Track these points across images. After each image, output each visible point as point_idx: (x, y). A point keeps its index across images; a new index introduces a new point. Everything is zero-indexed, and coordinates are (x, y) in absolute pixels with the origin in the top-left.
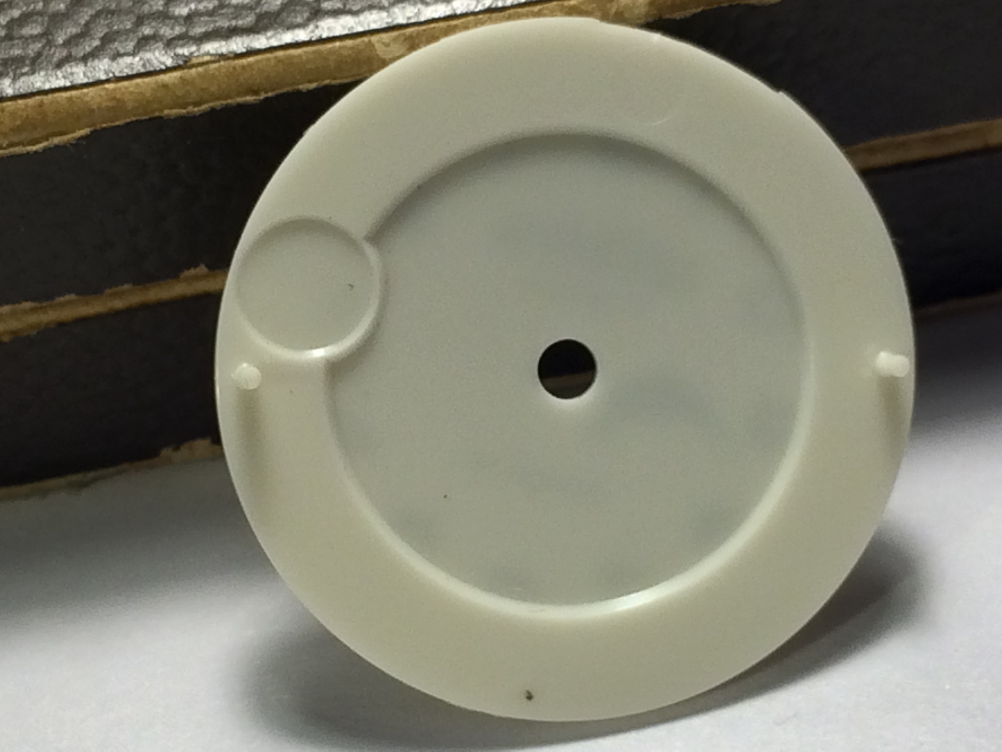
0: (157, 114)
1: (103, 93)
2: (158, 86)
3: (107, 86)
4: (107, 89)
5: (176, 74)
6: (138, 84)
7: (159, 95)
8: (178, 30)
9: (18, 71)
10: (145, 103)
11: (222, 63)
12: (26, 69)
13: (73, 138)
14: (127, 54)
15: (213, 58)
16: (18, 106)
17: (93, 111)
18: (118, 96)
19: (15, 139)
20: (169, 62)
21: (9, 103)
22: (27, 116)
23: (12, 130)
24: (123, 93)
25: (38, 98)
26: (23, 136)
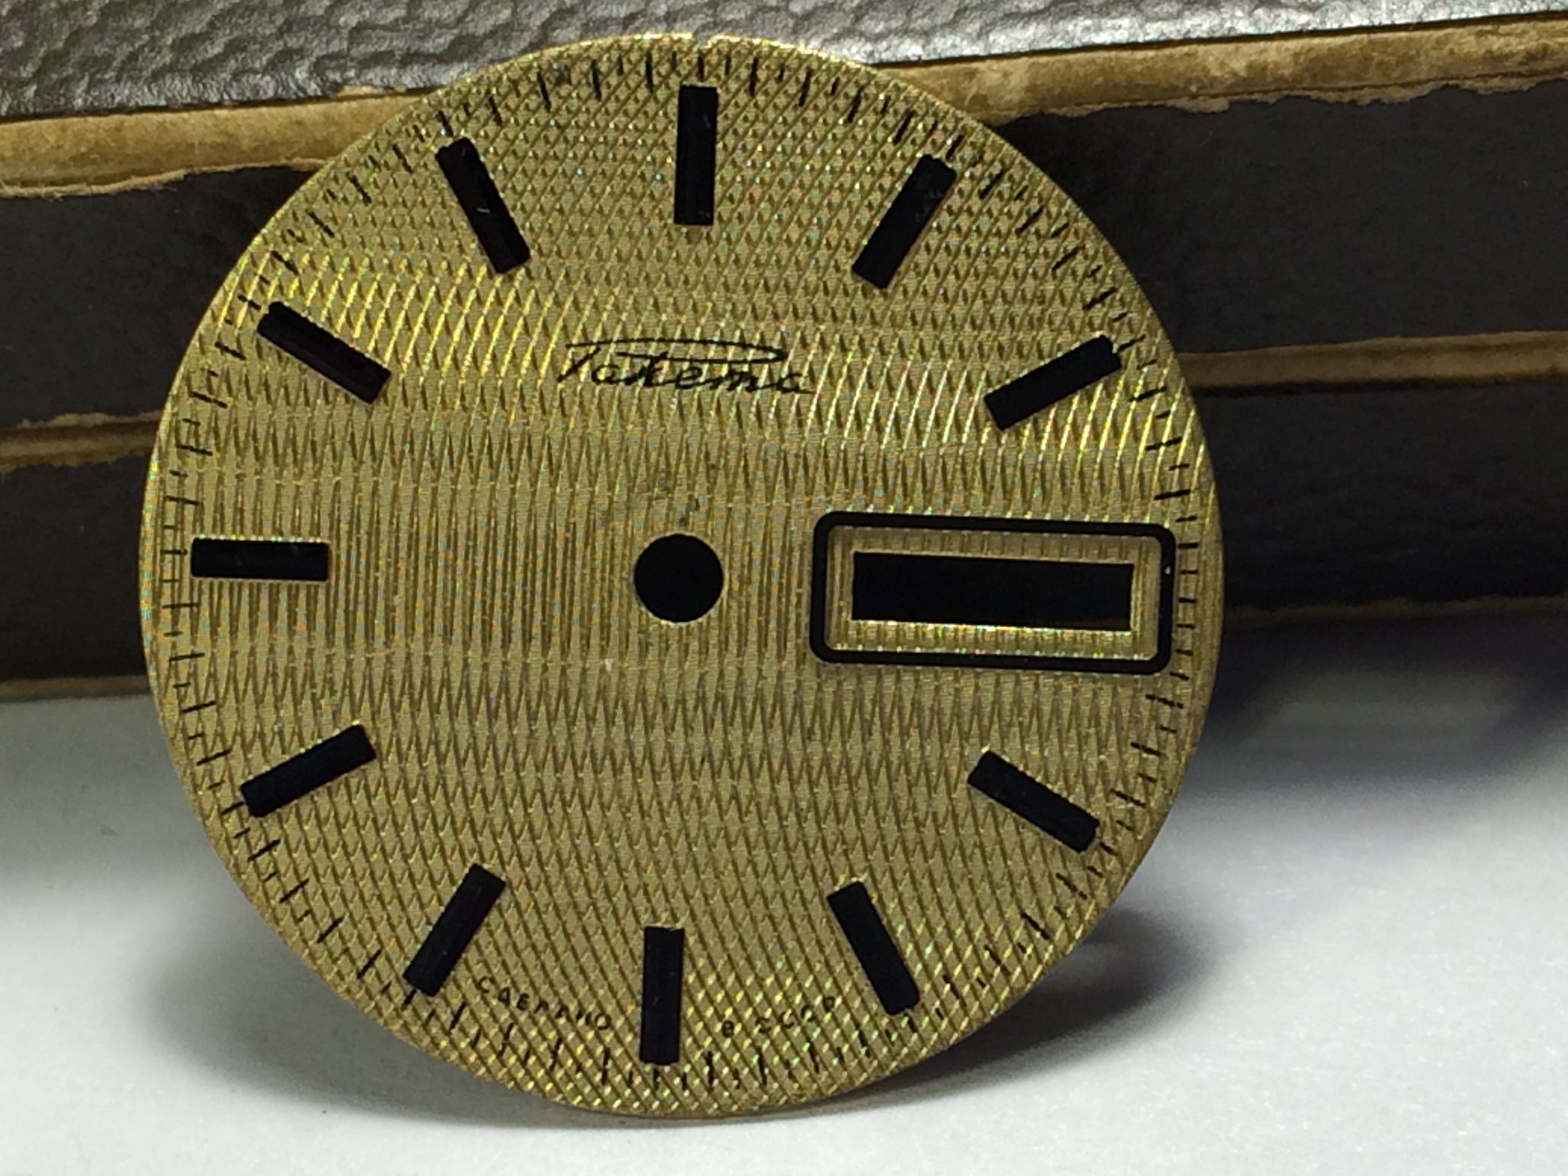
0: (283, 161)
1: (210, 123)
2: (291, 123)
3: (217, 112)
4: (216, 117)
5: (321, 107)
6: (260, 115)
7: (290, 134)
8: (336, 46)
9: (98, 76)
10: (267, 142)
11: (387, 99)
12: (110, 75)
13: (159, 182)
14: (256, 72)
15: (375, 91)
17: (192, 145)
18: (231, 129)
19: (77, 173)
20: (313, 88)
21: (75, 120)
22: (97, 142)
23: (73, 159)
24: (239, 126)
25: (115, 118)
26: (88, 170)
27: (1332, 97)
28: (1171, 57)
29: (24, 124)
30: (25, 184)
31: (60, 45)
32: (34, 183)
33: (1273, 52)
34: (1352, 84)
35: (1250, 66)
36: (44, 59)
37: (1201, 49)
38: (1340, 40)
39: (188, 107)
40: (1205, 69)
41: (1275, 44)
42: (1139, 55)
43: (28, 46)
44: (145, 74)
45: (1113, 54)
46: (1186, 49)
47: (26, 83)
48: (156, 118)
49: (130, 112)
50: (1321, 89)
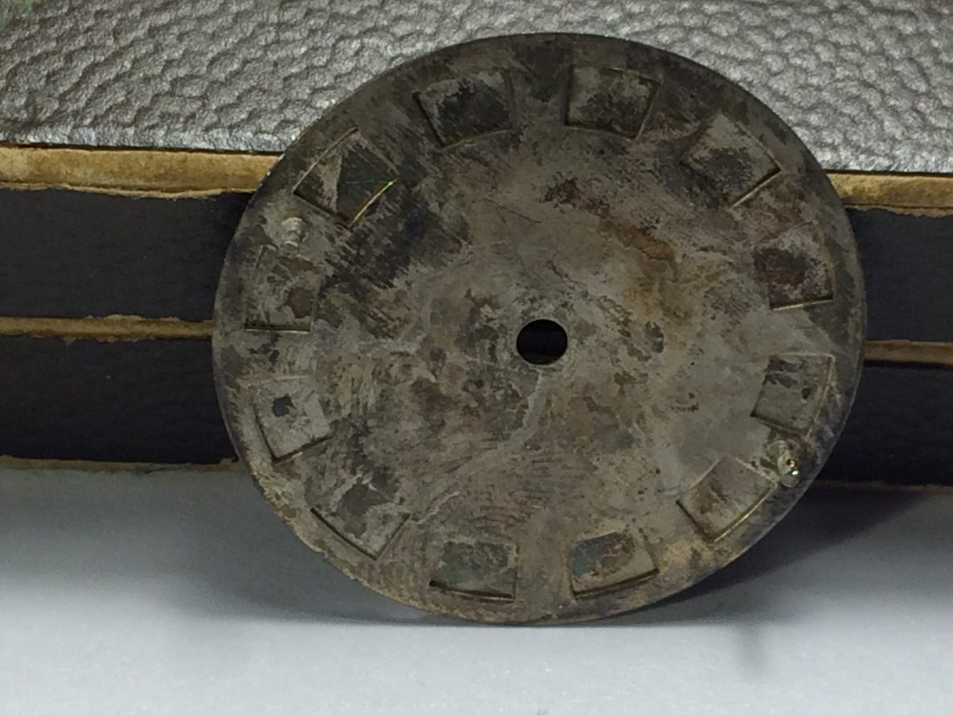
1: (239, 162)
3: (244, 156)
4: (243, 159)
6: (270, 160)
9: (172, 126)
12: (179, 126)
13: (206, 195)
14: (268, 133)
16: (165, 157)
17: (228, 175)
18: (252, 167)
19: (156, 185)
21: (157, 153)
22: (171, 167)
23: (155, 176)
24: (256, 166)
25: (183, 153)
26: (163, 184)
27: (899, 211)
29: (127, 152)
30: (124, 188)
31: (147, 102)
32: (130, 188)
34: (911, 205)
35: (854, 189)
36: (139, 111)
38: (908, 179)
39: (226, 152)
41: (870, 177)
44: (201, 127)
47: (129, 125)
48: (207, 156)
49: (191, 151)
50: (893, 206)
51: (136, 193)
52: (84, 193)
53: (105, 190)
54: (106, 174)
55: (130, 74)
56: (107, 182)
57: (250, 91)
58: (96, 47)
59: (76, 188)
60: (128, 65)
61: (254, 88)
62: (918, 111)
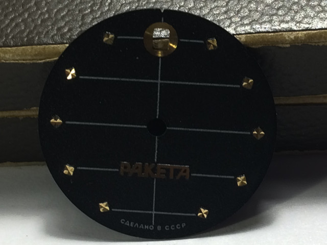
1: (64, 47)
9: (40, 36)
12: (43, 36)
22: (40, 51)
23: (34, 55)
25: (44, 46)
26: (38, 57)
27: (313, 44)
28: (277, 35)
29: (24, 47)
30: (24, 60)
31: (32, 28)
32: (26, 60)
33: (300, 34)
34: (317, 41)
35: (295, 37)
36: (29, 32)
37: (284, 33)
38: (315, 31)
39: (59, 44)
40: (285, 38)
41: (301, 32)
42: (270, 34)
43: (25, 28)
44: (50, 36)
45: (264, 34)
46: (280, 33)
47: (25, 37)
48: (52, 46)
49: (47, 45)
50: (311, 42)
51: (28, 61)
52: (10, 63)
53: (17, 62)
54: (17, 56)
55: (27, 19)
56: (17, 59)
57: (69, 21)
58: (15, 11)
59: (7, 62)
60: (26, 15)
61: (71, 20)
62: (321, 6)
